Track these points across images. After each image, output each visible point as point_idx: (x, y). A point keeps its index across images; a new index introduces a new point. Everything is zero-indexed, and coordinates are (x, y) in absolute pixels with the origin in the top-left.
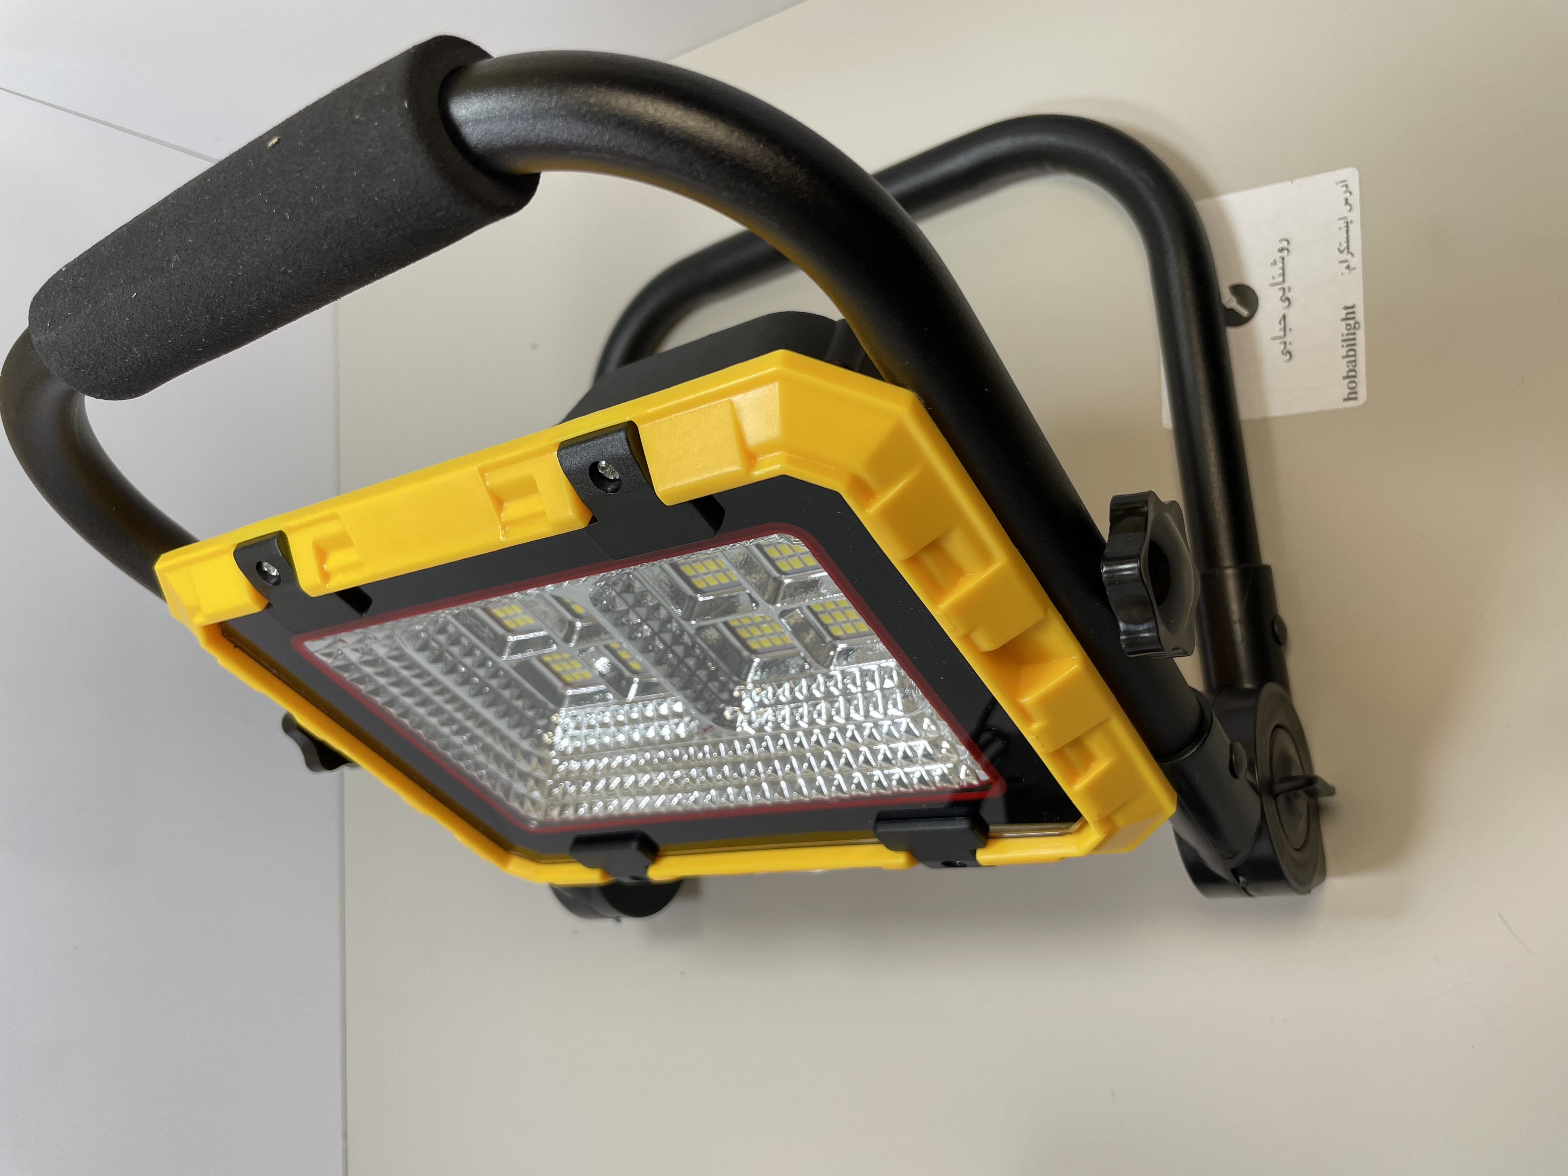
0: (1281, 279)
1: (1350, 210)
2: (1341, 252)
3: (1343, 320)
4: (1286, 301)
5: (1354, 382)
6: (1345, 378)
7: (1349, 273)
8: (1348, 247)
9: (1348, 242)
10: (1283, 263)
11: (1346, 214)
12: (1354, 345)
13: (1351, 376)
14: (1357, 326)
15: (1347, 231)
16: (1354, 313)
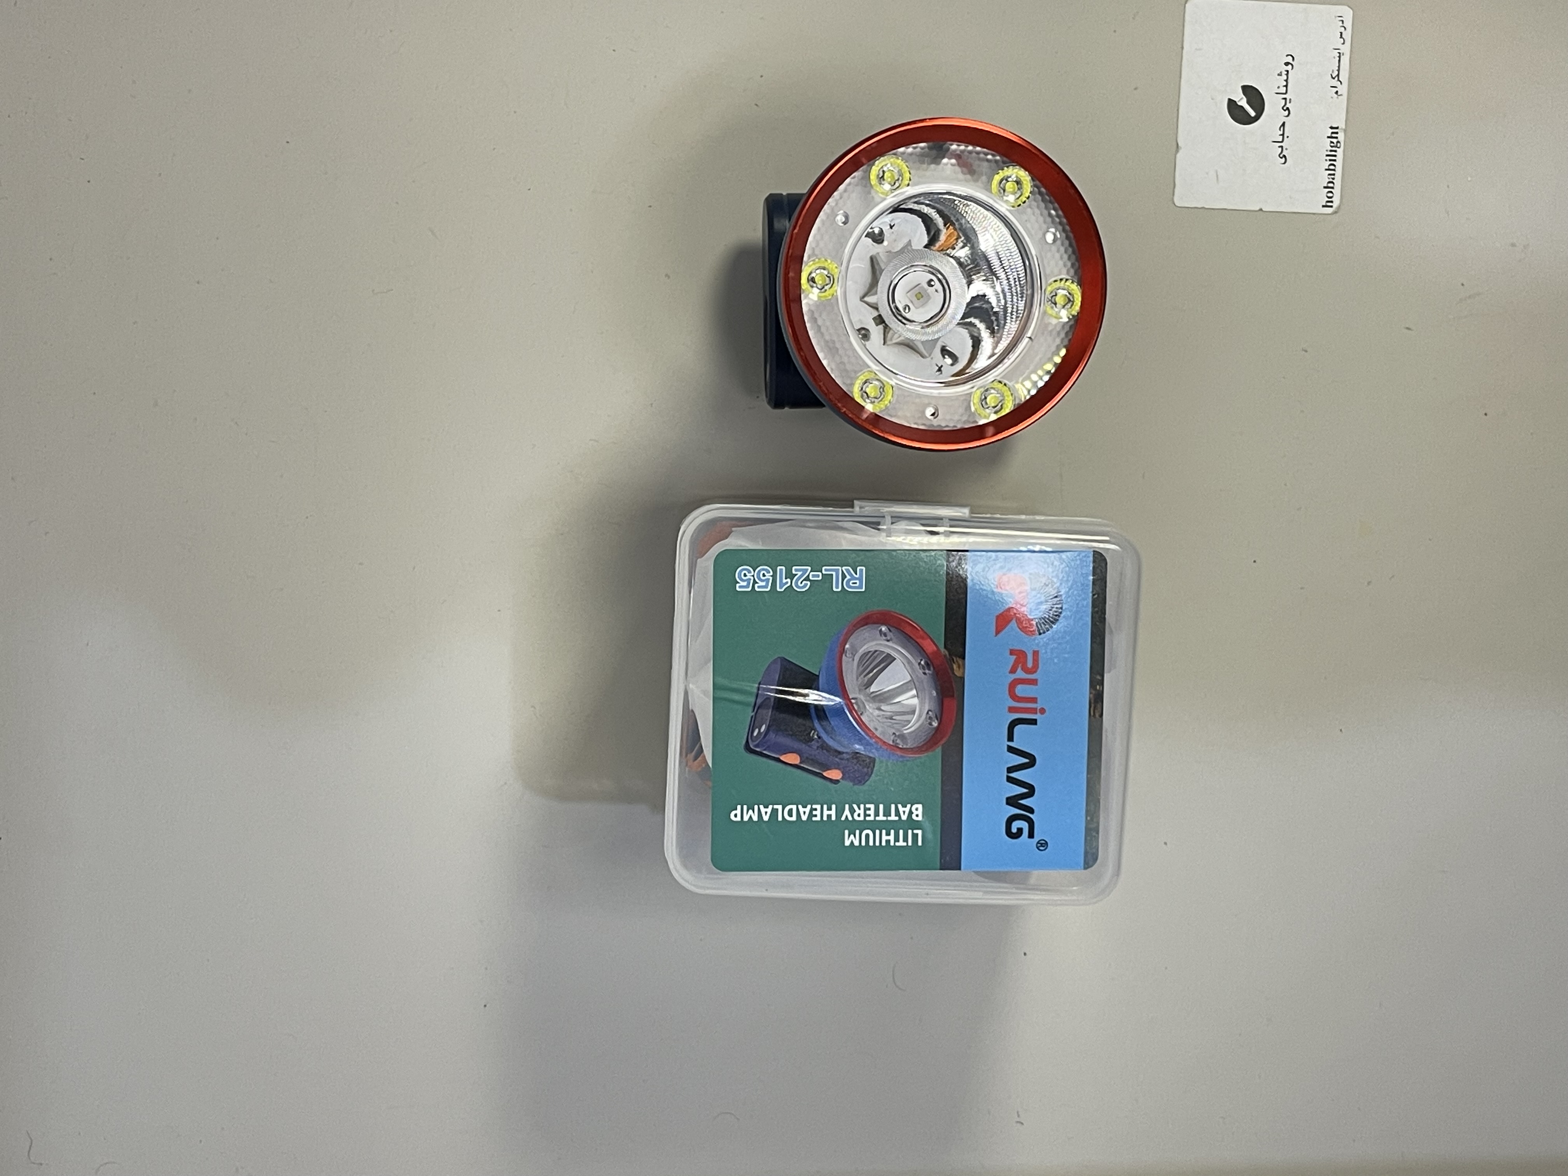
0: (1283, 90)
1: (1343, 43)
2: (1334, 78)
3: (1328, 137)
4: (1287, 112)
5: (1331, 192)
6: (1325, 187)
7: (1337, 98)
8: (1338, 75)
9: (1338, 70)
10: (1287, 75)
11: (1340, 46)
12: (1335, 160)
13: (1330, 187)
14: (1338, 146)
15: (1339, 61)
16: (1337, 133)
